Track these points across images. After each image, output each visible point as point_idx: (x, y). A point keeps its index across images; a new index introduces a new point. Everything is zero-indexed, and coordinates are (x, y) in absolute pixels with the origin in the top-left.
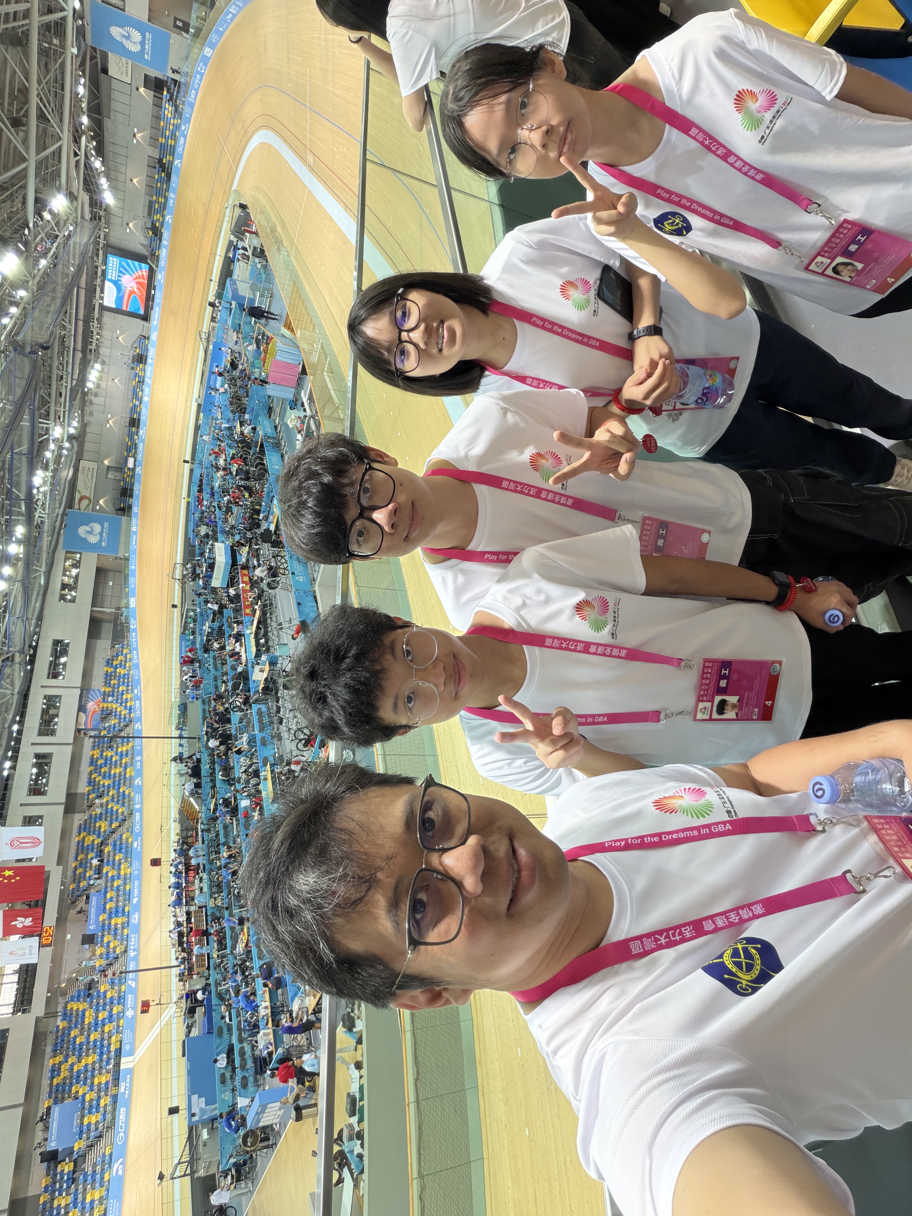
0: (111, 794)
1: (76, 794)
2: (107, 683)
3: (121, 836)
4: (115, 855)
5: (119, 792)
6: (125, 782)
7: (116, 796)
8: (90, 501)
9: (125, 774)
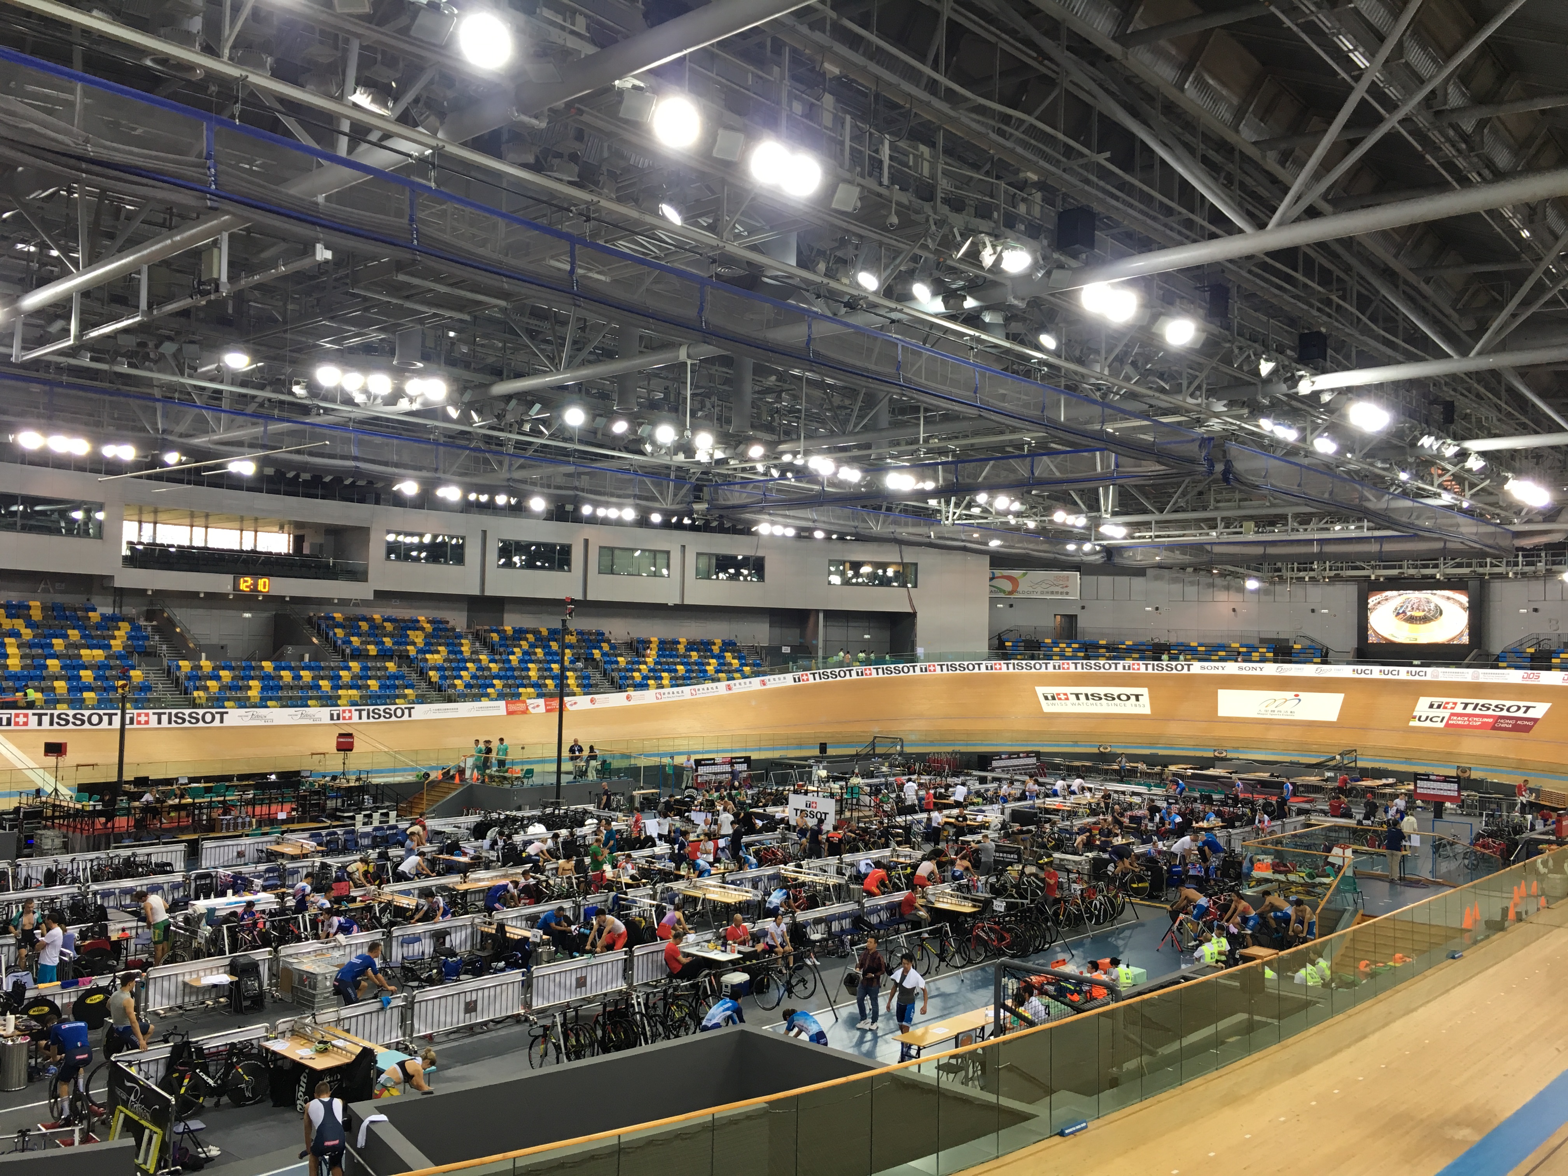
0: (492, 665)
1: (502, 611)
2: (692, 646)
3: (411, 686)
4: (378, 678)
5: (495, 677)
6: (510, 686)
7: (486, 673)
8: (1011, 593)
9: (525, 686)
